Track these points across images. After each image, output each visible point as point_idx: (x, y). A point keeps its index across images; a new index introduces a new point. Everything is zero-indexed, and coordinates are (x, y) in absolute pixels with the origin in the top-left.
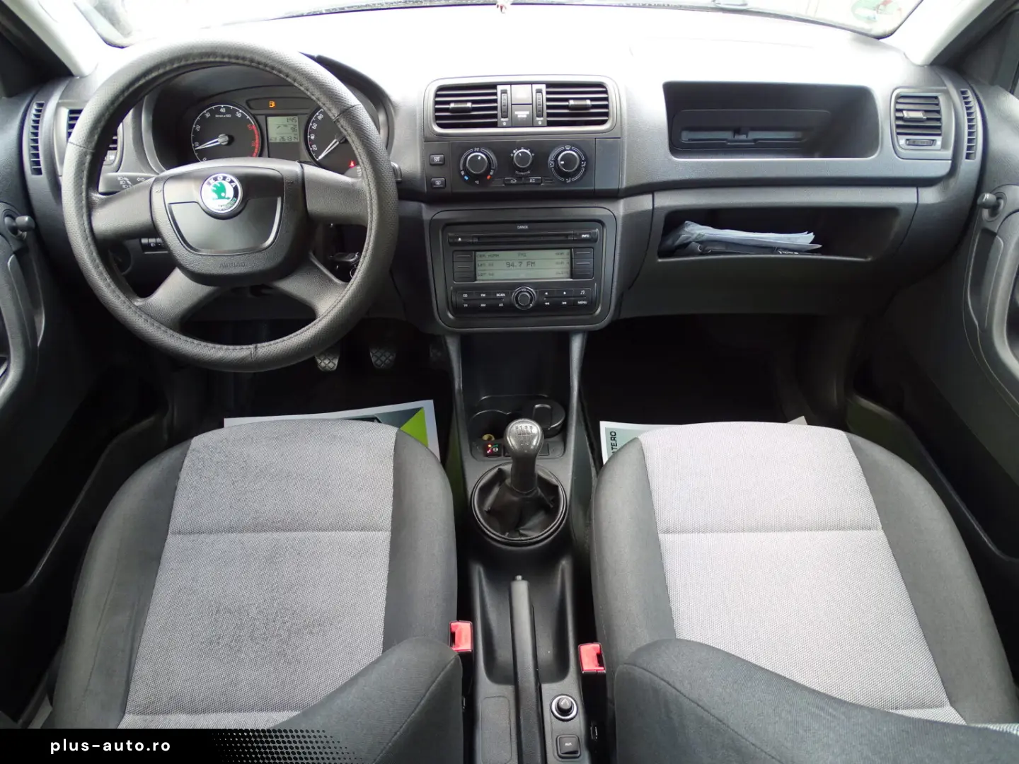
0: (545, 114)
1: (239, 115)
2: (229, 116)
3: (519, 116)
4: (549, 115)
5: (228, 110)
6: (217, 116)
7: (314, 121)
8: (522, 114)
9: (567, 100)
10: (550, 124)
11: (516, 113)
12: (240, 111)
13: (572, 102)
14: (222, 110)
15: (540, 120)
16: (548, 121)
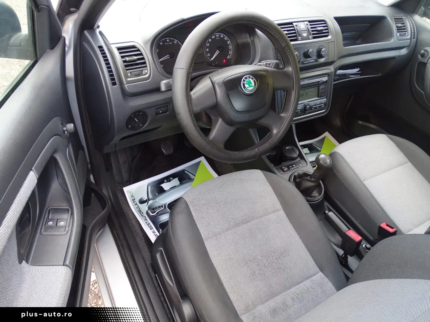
0: (312, 34)
1: (175, 42)
2: (171, 43)
3: (304, 36)
4: (313, 34)
5: (170, 41)
6: (166, 44)
7: (208, 43)
8: (305, 35)
9: (315, 27)
10: (314, 38)
11: (303, 34)
12: (176, 40)
13: (319, 29)
14: (168, 41)
15: (311, 37)
16: (313, 37)
